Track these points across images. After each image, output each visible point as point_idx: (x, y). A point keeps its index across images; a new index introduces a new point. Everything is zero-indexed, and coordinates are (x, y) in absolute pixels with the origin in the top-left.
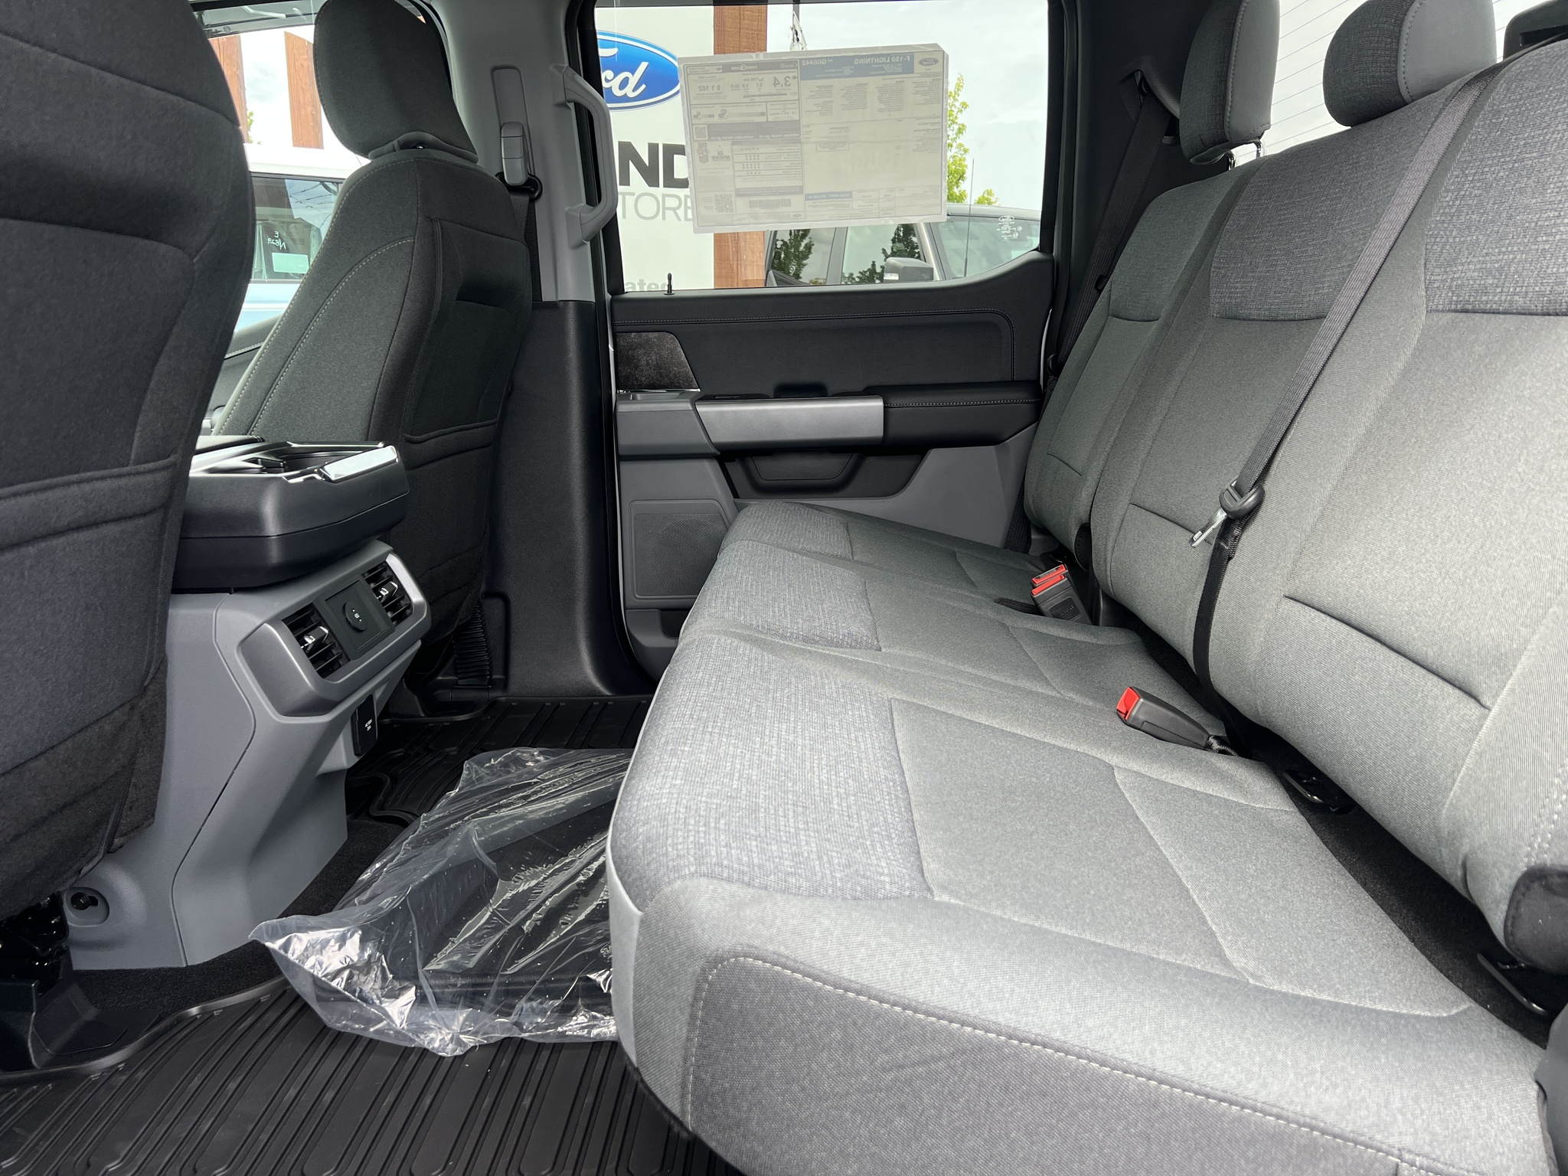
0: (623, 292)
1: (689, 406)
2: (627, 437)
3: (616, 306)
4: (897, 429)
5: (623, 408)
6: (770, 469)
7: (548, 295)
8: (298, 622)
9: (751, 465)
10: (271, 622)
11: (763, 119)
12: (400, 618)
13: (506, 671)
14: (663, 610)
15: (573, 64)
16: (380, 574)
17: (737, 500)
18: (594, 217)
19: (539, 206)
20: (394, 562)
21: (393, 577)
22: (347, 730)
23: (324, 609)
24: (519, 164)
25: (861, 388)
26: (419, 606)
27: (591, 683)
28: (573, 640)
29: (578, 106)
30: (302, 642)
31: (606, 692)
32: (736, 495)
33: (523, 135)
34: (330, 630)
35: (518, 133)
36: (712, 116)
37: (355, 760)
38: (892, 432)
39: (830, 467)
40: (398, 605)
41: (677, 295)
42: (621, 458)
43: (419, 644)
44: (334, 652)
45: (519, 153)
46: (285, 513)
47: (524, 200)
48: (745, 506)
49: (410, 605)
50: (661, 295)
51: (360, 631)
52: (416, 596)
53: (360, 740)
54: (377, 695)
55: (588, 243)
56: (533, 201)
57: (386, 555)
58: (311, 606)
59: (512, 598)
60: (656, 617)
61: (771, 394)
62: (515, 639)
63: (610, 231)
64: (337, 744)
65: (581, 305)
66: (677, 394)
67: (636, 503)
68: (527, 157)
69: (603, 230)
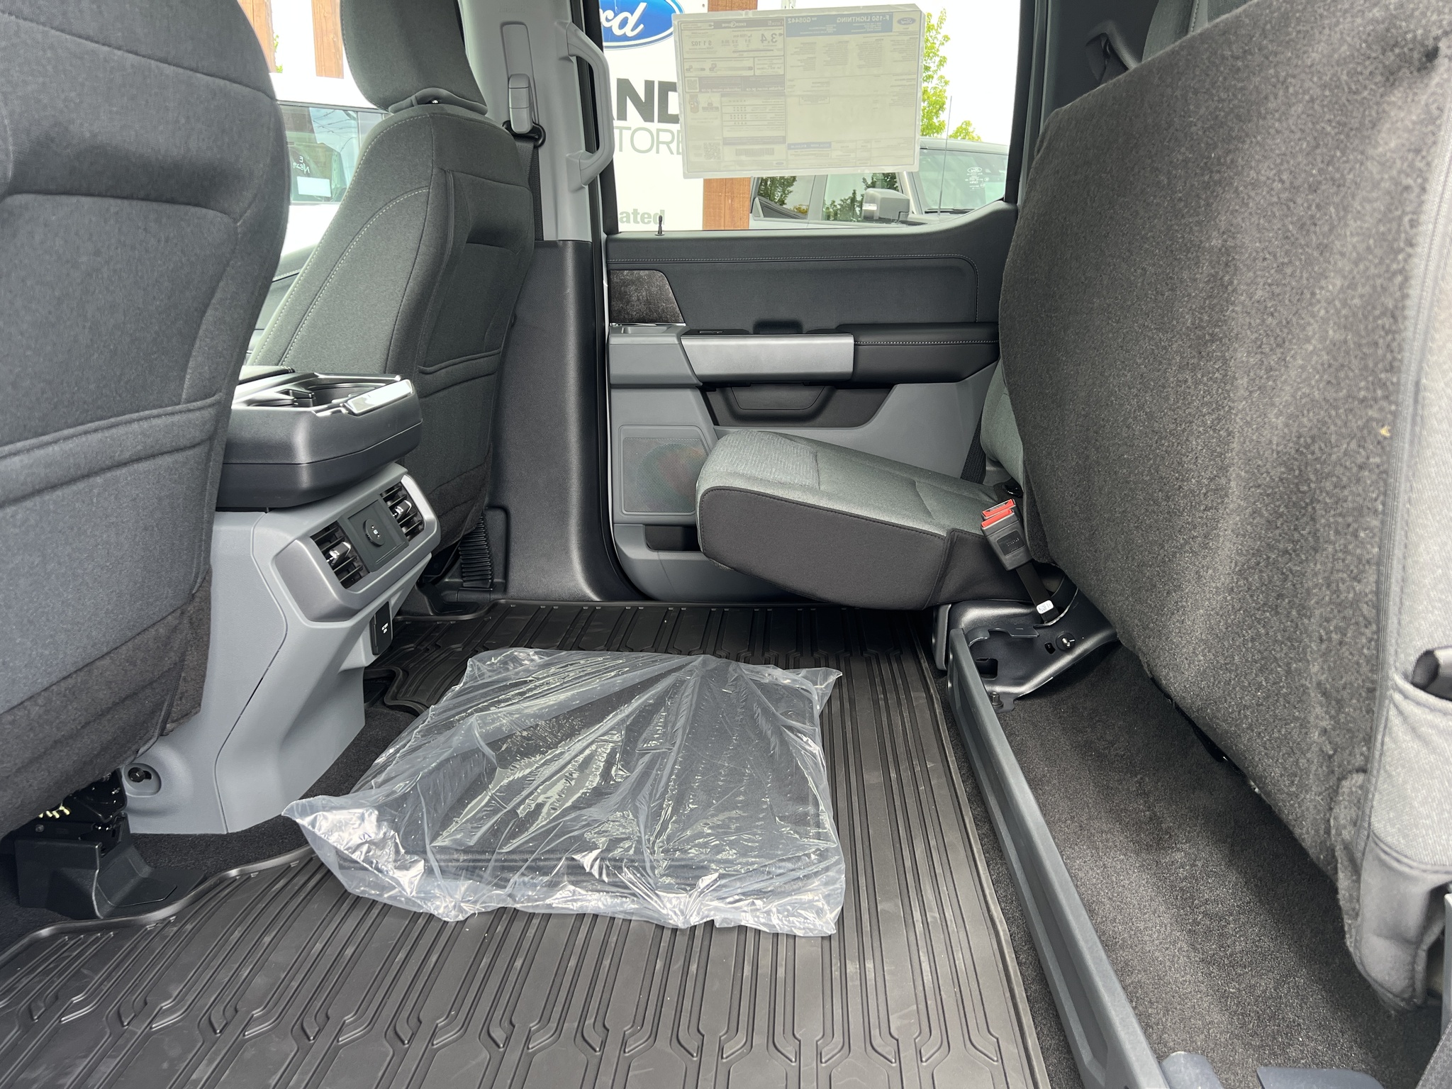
0: (617, 232)
1: (674, 340)
2: (618, 367)
3: (610, 245)
4: (865, 365)
5: (615, 341)
6: (747, 399)
7: (548, 235)
8: (325, 538)
9: (730, 395)
10: (301, 538)
11: (750, 73)
12: (413, 533)
13: (506, 575)
14: (647, 525)
15: (575, 20)
16: (395, 494)
17: (717, 427)
18: (593, 164)
19: (542, 152)
20: (409, 484)
21: (407, 496)
22: (366, 635)
23: (348, 527)
24: (525, 114)
25: (833, 326)
26: (431, 523)
27: (581, 590)
28: (566, 551)
29: (579, 60)
30: (328, 556)
31: (595, 598)
32: (716, 423)
33: (529, 87)
34: (352, 546)
35: (525, 85)
36: (703, 69)
37: (373, 658)
38: (861, 366)
39: (803, 398)
40: (411, 523)
41: (666, 236)
42: (611, 386)
43: (430, 556)
44: (356, 564)
45: (525, 104)
46: (316, 443)
47: (529, 146)
48: (725, 434)
49: (422, 522)
50: (653, 236)
51: (378, 546)
52: (427, 513)
53: (377, 641)
54: (392, 602)
55: (587, 187)
56: (536, 147)
57: (401, 476)
58: (336, 523)
59: (512, 511)
60: (642, 529)
61: (751, 330)
62: (514, 547)
63: (607, 175)
64: (356, 646)
65: (579, 245)
66: (665, 328)
67: (625, 427)
68: (531, 107)
69: (601, 175)
